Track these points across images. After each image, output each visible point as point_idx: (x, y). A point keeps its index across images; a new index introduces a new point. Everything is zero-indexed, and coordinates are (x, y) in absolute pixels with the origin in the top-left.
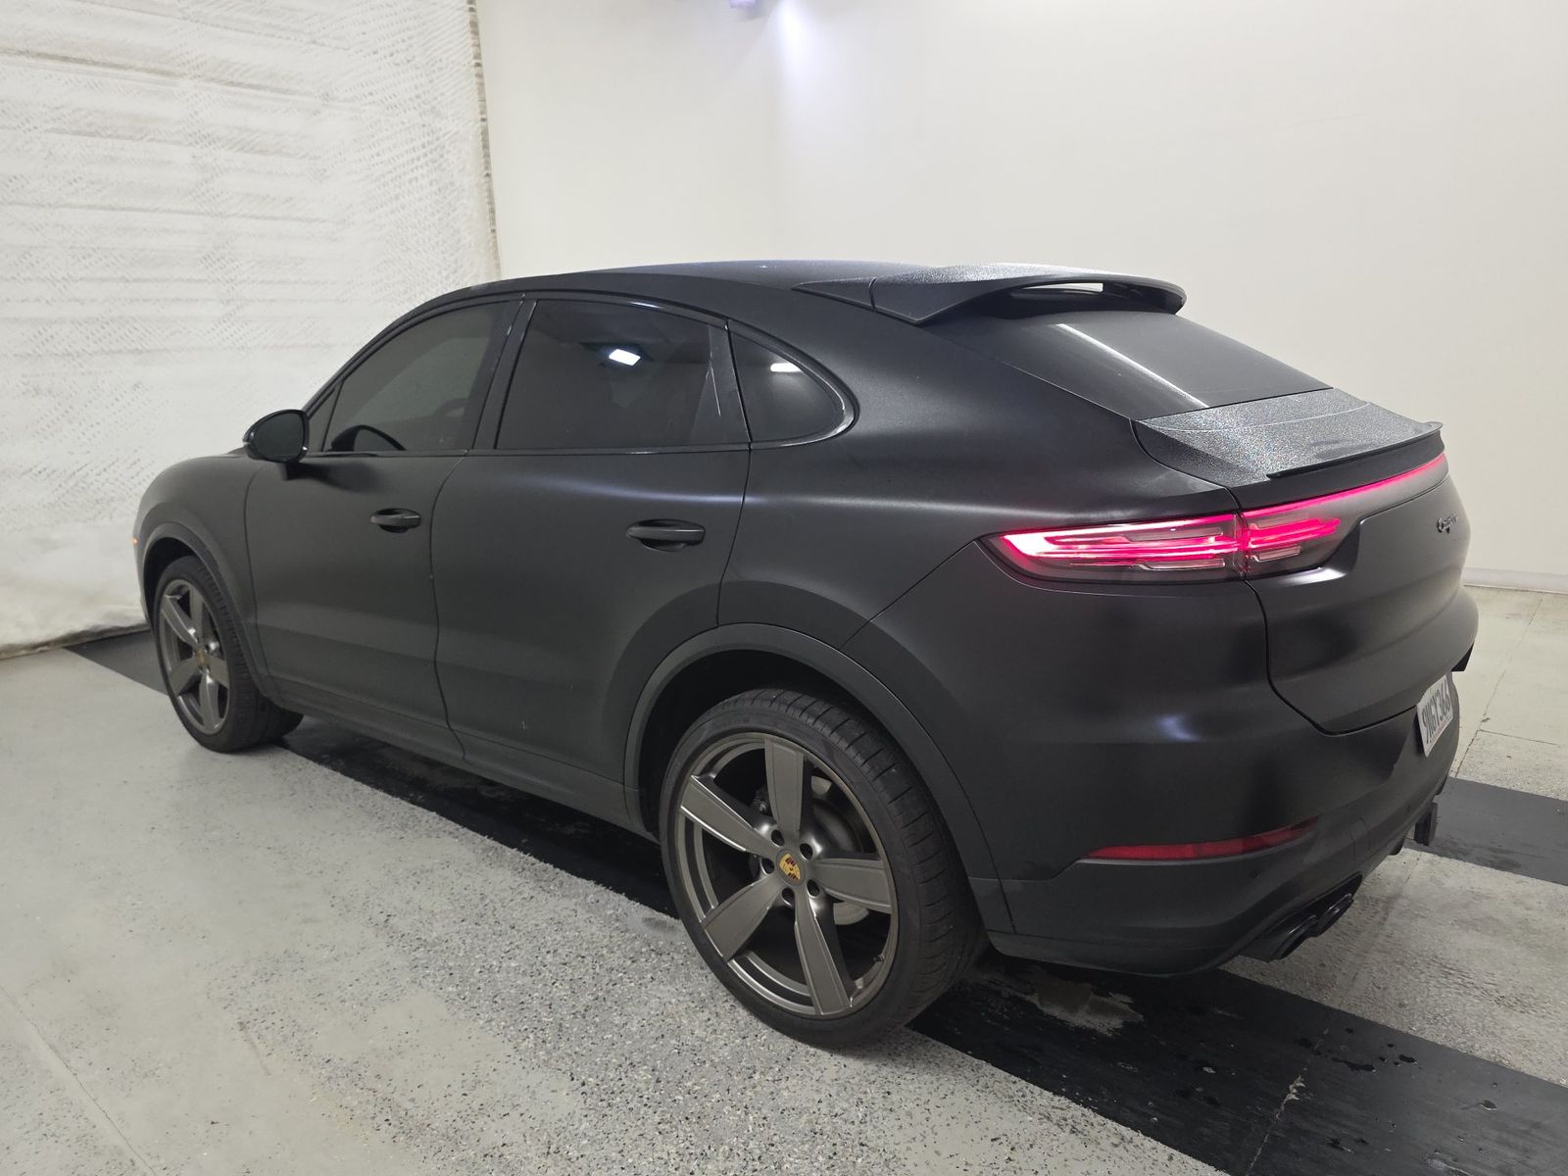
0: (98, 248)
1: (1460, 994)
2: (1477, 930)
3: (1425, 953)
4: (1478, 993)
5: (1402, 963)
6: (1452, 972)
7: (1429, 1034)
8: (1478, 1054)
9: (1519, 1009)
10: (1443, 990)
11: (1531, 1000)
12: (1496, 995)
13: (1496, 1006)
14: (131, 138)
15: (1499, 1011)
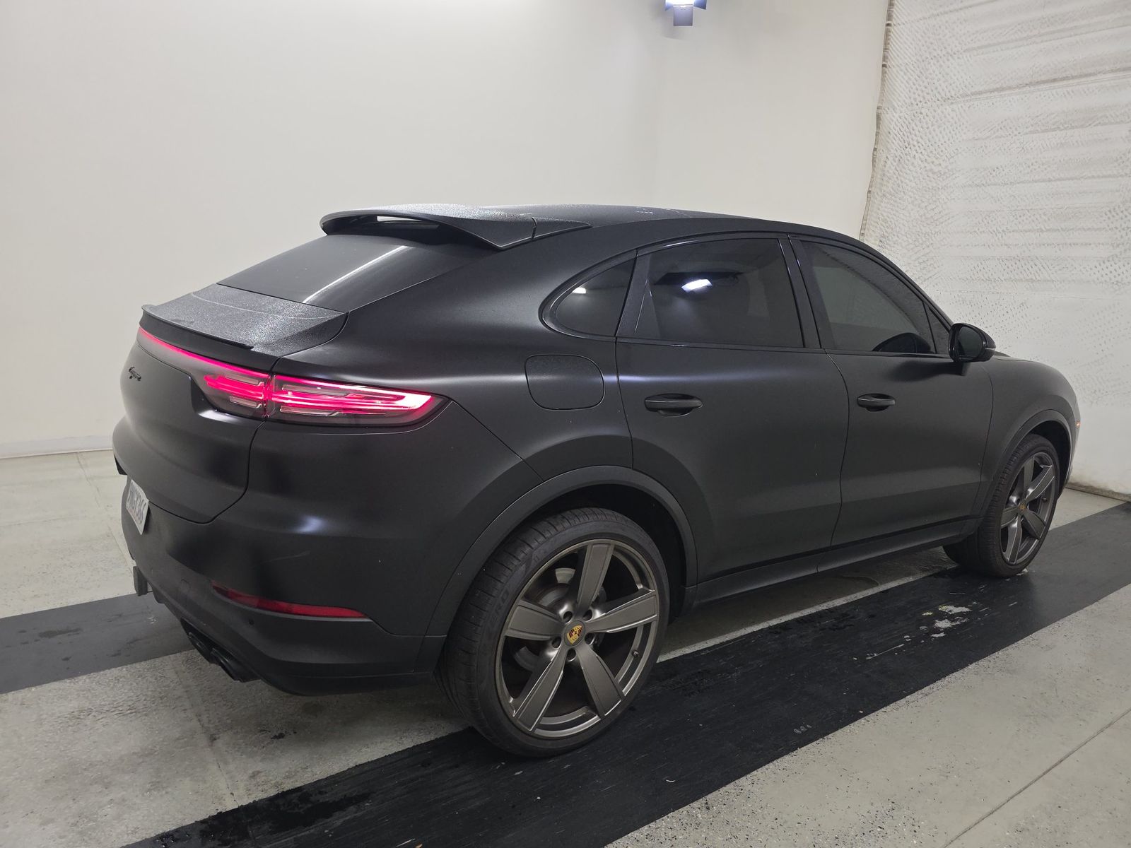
0: (1031, 209)
1: (115, 701)
2: (134, 753)
3: (154, 713)
4: (106, 708)
5: (161, 698)
6: (129, 712)
7: (115, 672)
8: (85, 677)
9: (76, 713)
10: (126, 698)
11: (71, 724)
12: (93, 714)
13: (90, 707)
14: (1082, 126)
15: (87, 705)
